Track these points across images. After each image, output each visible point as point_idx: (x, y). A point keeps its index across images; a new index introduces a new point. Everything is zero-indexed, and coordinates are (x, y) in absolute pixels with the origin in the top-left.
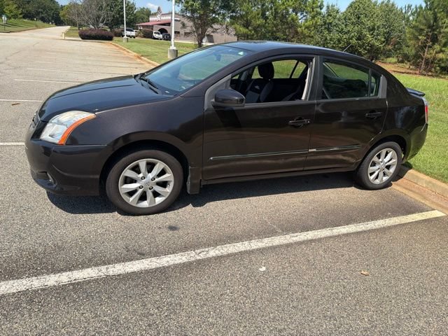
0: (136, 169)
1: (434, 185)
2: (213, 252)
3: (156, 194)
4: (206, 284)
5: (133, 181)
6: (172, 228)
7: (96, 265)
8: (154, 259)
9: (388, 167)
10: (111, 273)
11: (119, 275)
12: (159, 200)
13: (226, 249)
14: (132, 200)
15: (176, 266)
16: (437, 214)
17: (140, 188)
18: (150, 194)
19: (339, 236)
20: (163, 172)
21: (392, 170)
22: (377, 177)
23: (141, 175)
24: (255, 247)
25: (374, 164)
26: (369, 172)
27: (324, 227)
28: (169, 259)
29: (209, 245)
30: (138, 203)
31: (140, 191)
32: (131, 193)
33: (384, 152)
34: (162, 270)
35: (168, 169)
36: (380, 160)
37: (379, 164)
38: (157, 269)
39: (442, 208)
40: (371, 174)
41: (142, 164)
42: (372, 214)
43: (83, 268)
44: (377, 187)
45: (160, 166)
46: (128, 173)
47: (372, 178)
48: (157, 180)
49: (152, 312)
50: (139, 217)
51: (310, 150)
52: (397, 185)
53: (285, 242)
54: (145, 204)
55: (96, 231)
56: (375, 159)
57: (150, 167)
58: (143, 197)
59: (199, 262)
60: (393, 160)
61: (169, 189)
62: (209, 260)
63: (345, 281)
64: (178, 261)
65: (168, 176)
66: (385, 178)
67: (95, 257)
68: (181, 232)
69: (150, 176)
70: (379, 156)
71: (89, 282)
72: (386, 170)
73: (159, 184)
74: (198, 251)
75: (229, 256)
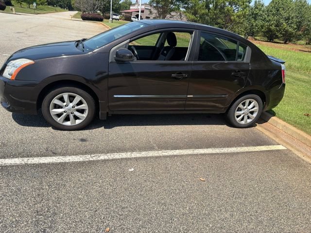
0: (62, 99)
1: (287, 128)
2: (103, 157)
3: (76, 118)
4: (88, 175)
5: (60, 107)
7: (23, 157)
8: (61, 157)
9: (252, 113)
10: (29, 163)
11: (33, 164)
12: (78, 122)
13: (112, 156)
14: (59, 120)
15: (73, 163)
16: (280, 147)
17: (64, 112)
18: (71, 117)
19: (197, 155)
20: (80, 103)
21: (255, 115)
22: (242, 119)
23: (65, 104)
24: (134, 157)
25: (240, 110)
26: (236, 115)
27: (190, 148)
28: (71, 158)
29: (102, 153)
30: (63, 122)
31: (65, 114)
32: (59, 115)
33: (247, 101)
34: (63, 165)
35: (84, 101)
36: (245, 107)
37: (244, 110)
38: (60, 163)
40: (238, 117)
41: (66, 96)
42: (229, 143)
43: (13, 158)
44: (242, 126)
45: (78, 98)
46: (56, 101)
47: (238, 119)
48: (76, 107)
49: (44, 188)
50: (64, 132)
51: (188, 96)
52: (261, 126)
53: (157, 155)
54: (68, 123)
55: (32, 137)
56: (241, 106)
57: (71, 99)
58: (67, 119)
59: (90, 162)
60: (255, 108)
61: (85, 115)
62: (98, 161)
63: (186, 183)
64: (76, 160)
65: (84, 106)
66: (249, 121)
67: (24, 152)
68: (87, 143)
69: (71, 105)
70: (244, 104)
71: (13, 166)
72: (250, 115)
73: (78, 111)
74: (92, 155)
75: (113, 160)
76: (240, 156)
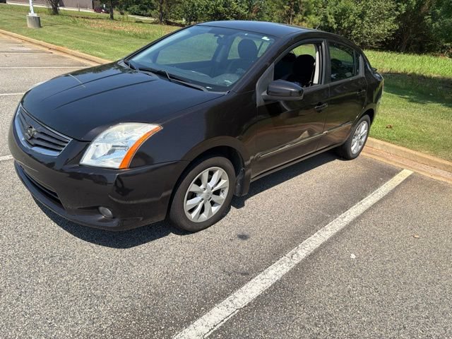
1: (387, 147)
2: (303, 251)
3: (213, 204)
5: (193, 196)
6: (243, 237)
7: (217, 301)
8: (261, 276)
9: (362, 137)
10: (241, 305)
11: (249, 304)
13: (307, 246)
14: (193, 216)
15: (287, 277)
17: (200, 201)
23: (202, 187)
24: (327, 237)
25: (355, 136)
26: (352, 143)
28: (273, 272)
29: (291, 246)
30: (199, 217)
31: (200, 205)
32: (192, 209)
33: (361, 124)
34: (277, 287)
35: (225, 174)
36: (359, 132)
37: (358, 135)
38: (274, 285)
39: (409, 168)
40: (353, 146)
41: (205, 174)
43: (207, 310)
44: (354, 156)
45: (218, 173)
46: (193, 187)
47: (353, 149)
48: (215, 188)
50: (201, 232)
51: (324, 133)
53: (343, 225)
56: (356, 132)
59: (300, 266)
60: (365, 131)
61: (223, 196)
62: (306, 261)
63: (411, 247)
64: (283, 271)
65: (225, 183)
66: (360, 147)
67: (206, 293)
68: (253, 238)
69: (211, 184)
70: (358, 129)
71: (230, 322)
73: (215, 193)
74: (289, 255)
75: (317, 251)
76: (398, 193)
